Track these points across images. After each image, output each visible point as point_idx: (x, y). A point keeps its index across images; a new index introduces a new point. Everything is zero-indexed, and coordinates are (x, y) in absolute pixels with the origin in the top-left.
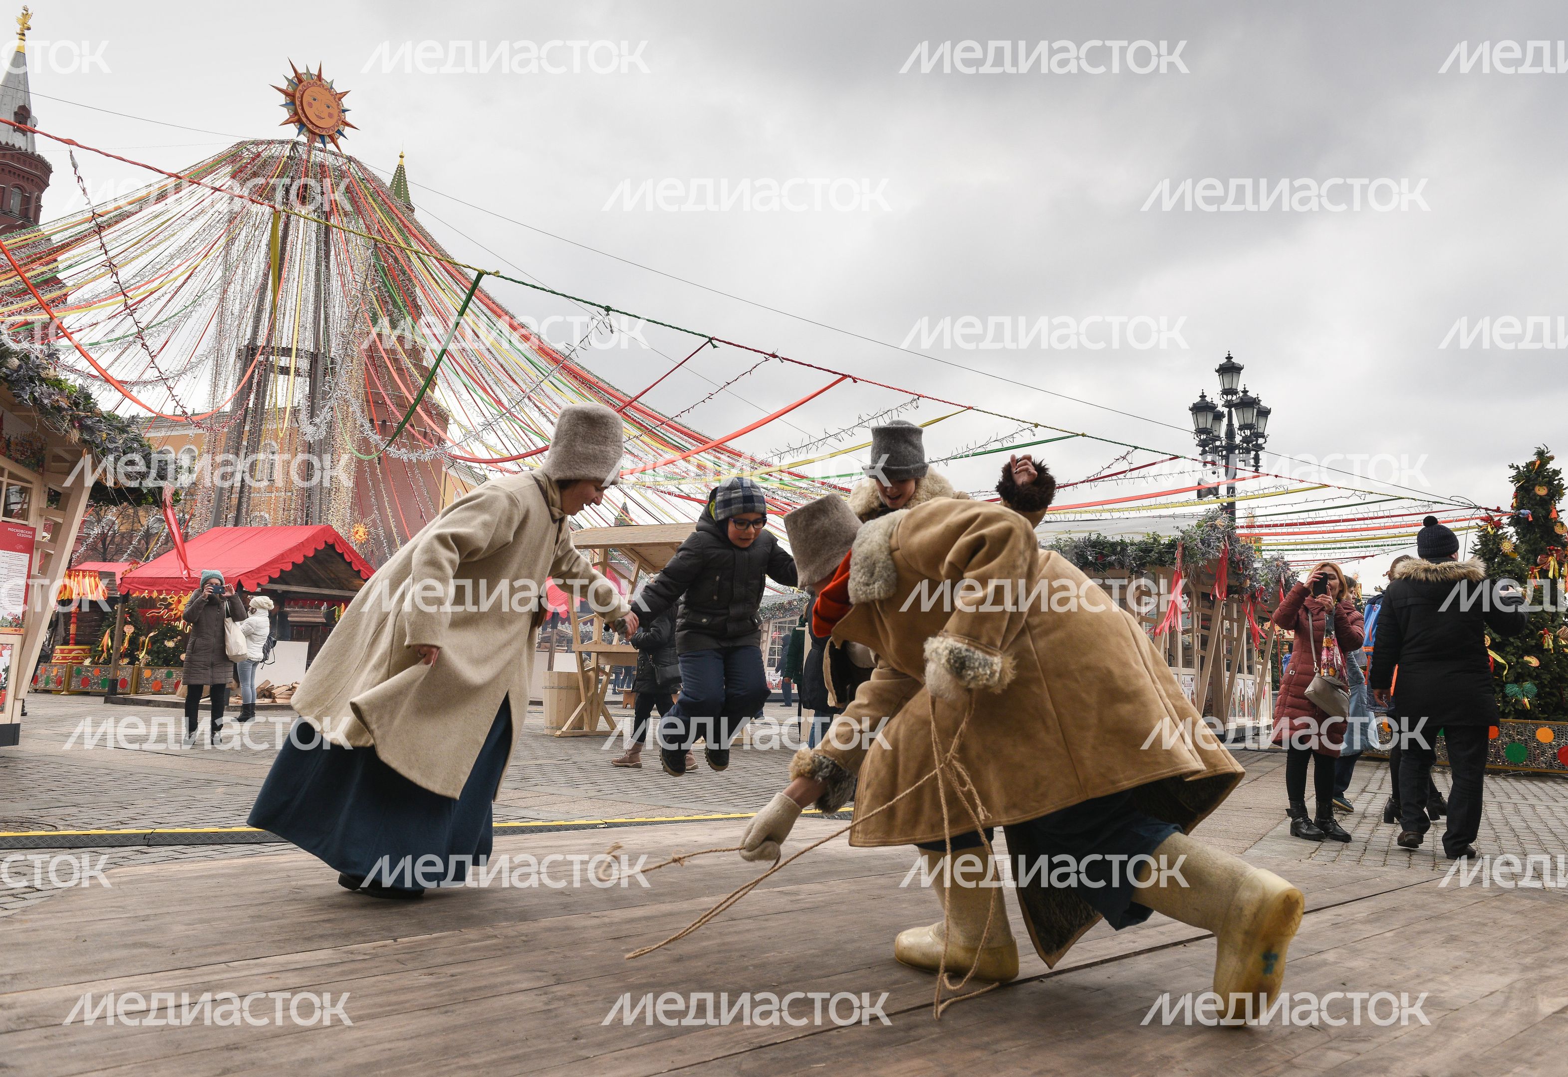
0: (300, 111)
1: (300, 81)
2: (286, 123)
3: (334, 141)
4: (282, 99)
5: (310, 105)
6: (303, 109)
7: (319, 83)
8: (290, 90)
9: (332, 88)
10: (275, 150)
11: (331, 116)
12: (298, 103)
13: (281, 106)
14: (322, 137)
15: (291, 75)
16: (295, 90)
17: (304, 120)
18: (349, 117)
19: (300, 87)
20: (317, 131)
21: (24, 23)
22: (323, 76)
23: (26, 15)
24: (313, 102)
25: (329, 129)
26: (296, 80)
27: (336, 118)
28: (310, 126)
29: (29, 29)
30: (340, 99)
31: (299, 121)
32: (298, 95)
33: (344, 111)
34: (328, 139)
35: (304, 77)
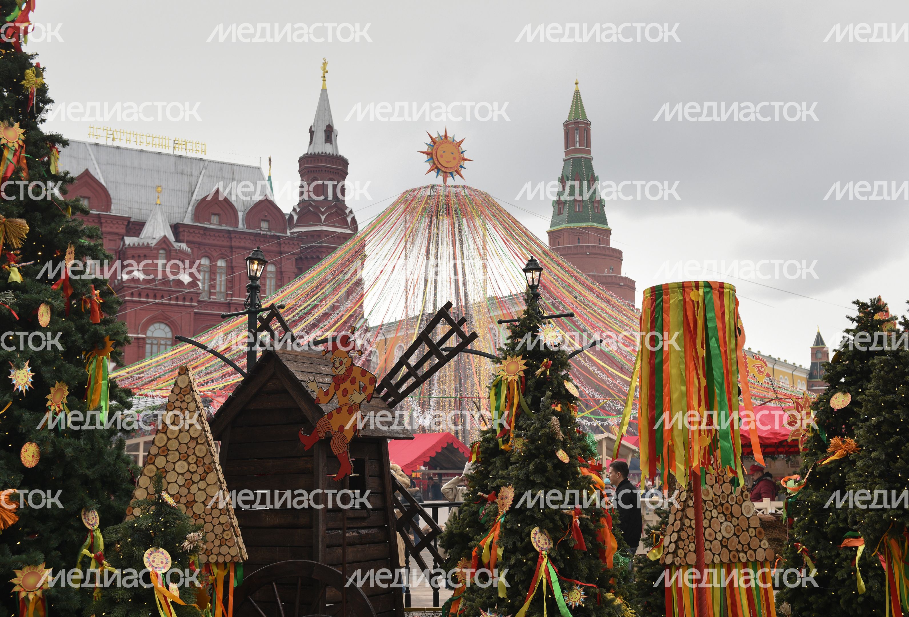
0: (436, 162)
1: (435, 143)
2: (430, 171)
3: (458, 172)
4: (425, 157)
5: (442, 156)
6: (438, 160)
7: (445, 140)
8: (430, 150)
9: (454, 140)
10: (422, 192)
11: (454, 159)
12: (434, 157)
13: (426, 162)
14: (451, 173)
15: (429, 141)
16: (432, 150)
17: (439, 166)
18: (466, 155)
19: (435, 147)
20: (447, 171)
21: (324, 69)
22: (448, 135)
23: (325, 64)
24: (443, 154)
25: (454, 167)
26: (432, 144)
27: (458, 158)
28: (443, 169)
29: (327, 72)
30: (459, 146)
31: (437, 168)
32: (434, 152)
33: (462, 152)
34: (455, 173)
35: (437, 139)
